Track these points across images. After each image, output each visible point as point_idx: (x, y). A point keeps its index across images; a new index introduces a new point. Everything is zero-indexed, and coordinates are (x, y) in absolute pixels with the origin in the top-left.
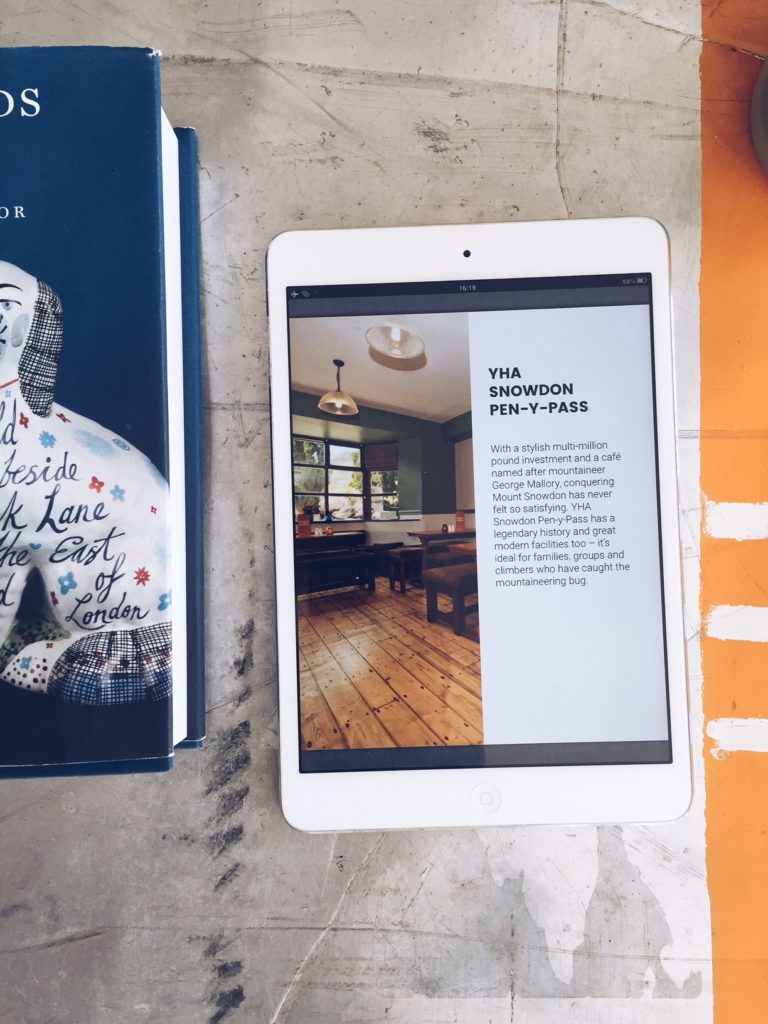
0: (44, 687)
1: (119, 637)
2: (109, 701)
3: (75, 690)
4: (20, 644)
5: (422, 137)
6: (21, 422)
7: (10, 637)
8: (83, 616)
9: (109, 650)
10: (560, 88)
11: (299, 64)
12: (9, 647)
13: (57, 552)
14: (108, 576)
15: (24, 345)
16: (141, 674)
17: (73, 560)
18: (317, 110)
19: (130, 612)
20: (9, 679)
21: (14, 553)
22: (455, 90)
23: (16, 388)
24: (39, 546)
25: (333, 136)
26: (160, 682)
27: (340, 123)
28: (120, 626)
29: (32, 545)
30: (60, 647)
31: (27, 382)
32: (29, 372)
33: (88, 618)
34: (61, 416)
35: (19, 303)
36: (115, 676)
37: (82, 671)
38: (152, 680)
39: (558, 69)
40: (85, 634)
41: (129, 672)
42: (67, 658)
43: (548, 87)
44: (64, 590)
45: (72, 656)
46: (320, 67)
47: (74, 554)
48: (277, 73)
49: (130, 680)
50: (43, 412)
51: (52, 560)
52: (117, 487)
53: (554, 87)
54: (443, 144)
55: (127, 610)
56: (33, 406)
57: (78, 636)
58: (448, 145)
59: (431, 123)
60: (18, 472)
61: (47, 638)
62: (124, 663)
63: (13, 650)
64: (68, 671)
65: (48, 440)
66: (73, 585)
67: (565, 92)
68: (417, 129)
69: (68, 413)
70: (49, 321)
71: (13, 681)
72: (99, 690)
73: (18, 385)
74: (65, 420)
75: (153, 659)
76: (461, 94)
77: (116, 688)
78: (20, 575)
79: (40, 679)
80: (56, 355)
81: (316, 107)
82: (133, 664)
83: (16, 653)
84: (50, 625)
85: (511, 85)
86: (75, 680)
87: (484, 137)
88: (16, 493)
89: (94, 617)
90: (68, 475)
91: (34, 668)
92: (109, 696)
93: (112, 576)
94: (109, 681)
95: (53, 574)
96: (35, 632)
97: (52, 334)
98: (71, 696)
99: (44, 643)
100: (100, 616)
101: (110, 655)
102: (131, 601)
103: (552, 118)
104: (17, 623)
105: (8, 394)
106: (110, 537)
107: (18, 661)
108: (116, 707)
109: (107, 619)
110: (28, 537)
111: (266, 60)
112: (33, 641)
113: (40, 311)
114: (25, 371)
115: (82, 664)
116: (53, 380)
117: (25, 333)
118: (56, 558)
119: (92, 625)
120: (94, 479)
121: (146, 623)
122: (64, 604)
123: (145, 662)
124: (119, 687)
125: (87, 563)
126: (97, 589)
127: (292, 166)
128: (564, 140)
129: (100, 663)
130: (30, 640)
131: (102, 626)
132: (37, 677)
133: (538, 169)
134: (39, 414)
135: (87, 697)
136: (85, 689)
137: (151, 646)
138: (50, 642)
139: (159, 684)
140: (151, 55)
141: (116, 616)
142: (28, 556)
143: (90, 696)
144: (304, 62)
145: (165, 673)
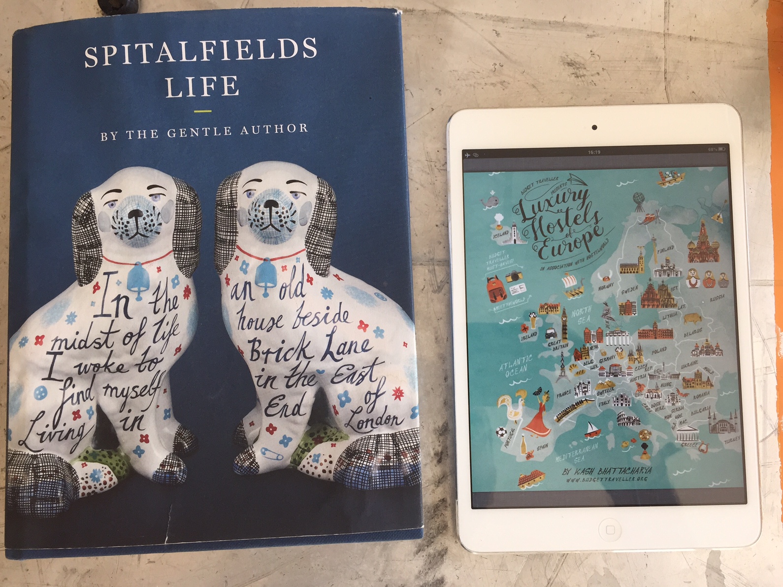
0: (331, 476)
1: (383, 438)
2: (378, 486)
3: (354, 479)
4: (311, 444)
5: (566, 66)
6: (308, 281)
7: (303, 439)
8: (357, 424)
9: (377, 448)
10: (666, 31)
11: (476, 14)
12: (303, 447)
13: (336, 375)
14: (373, 394)
15: (309, 224)
16: (400, 465)
17: (347, 382)
18: (490, 47)
19: (390, 420)
20: (304, 470)
21: (305, 377)
22: (590, 33)
23: (303, 256)
24: (323, 371)
25: (502, 66)
26: (414, 472)
27: (506, 57)
28: (384, 430)
29: (318, 371)
30: (341, 447)
31: (312, 251)
32: (313, 244)
33: (361, 425)
34: (336, 276)
35: (304, 194)
36: (381, 468)
37: (358, 464)
38: (408, 471)
39: (665, 18)
40: (359, 437)
41: (391, 464)
42: (347, 454)
43: (658, 31)
44: (342, 404)
45: (351, 453)
46: (492, 16)
47: (348, 377)
48: (461, 21)
49: (392, 471)
50: (323, 274)
51: (332, 382)
52: (378, 328)
53: (662, 31)
54: (582, 72)
55: (388, 418)
56: (316, 269)
57: (354, 438)
58: (585, 72)
59: (572, 57)
60: (306, 317)
61: (331, 440)
62: (387, 457)
63: (306, 448)
64: (349, 464)
65: (327, 293)
66: (349, 400)
67: (669, 35)
68: (562, 61)
69: (341, 274)
70: (327, 206)
71: (308, 471)
72: (370, 478)
73: (305, 253)
74: (339, 279)
75: (408, 455)
76: (594, 36)
77: (382, 476)
78: (310, 394)
79: (327, 470)
80: (332, 231)
81: (489, 44)
82: (394, 459)
83: (309, 451)
84: (333, 430)
85: (630, 29)
86: (354, 471)
87: (612, 67)
88: (305, 332)
89: (365, 424)
90: (342, 320)
91: (323, 462)
92: (378, 483)
93: (376, 394)
94: (377, 472)
95: (335, 392)
96: (323, 435)
97: (328, 216)
98: (351, 483)
99: (329, 443)
100: (369, 423)
101: (377, 452)
102: (391, 412)
103: (661, 54)
104: (309, 428)
105: (298, 260)
106: (374, 364)
107: (310, 456)
108: (384, 491)
109: (374, 426)
110: (316, 365)
111: (453, 11)
112: (321, 442)
113: (320, 199)
114: (310, 243)
115: (358, 459)
116: (330, 250)
117: (310, 215)
118: (335, 380)
119: (364, 430)
120: (361, 322)
121: (403, 428)
122: (343, 415)
123: (402, 457)
124: (384, 476)
125: (358, 384)
126: (366, 403)
127: (472, 88)
128: (670, 69)
129: (371, 458)
130: (319, 441)
131: (371, 431)
132: (325, 468)
133: (651, 90)
134: (321, 275)
135: (363, 484)
136: (361, 477)
137: (406, 445)
138: (334, 443)
139: (413, 473)
140: (396, 14)
141: (380, 423)
142: (315, 380)
143: (365, 483)
144: (480, 13)
145: (417, 465)
